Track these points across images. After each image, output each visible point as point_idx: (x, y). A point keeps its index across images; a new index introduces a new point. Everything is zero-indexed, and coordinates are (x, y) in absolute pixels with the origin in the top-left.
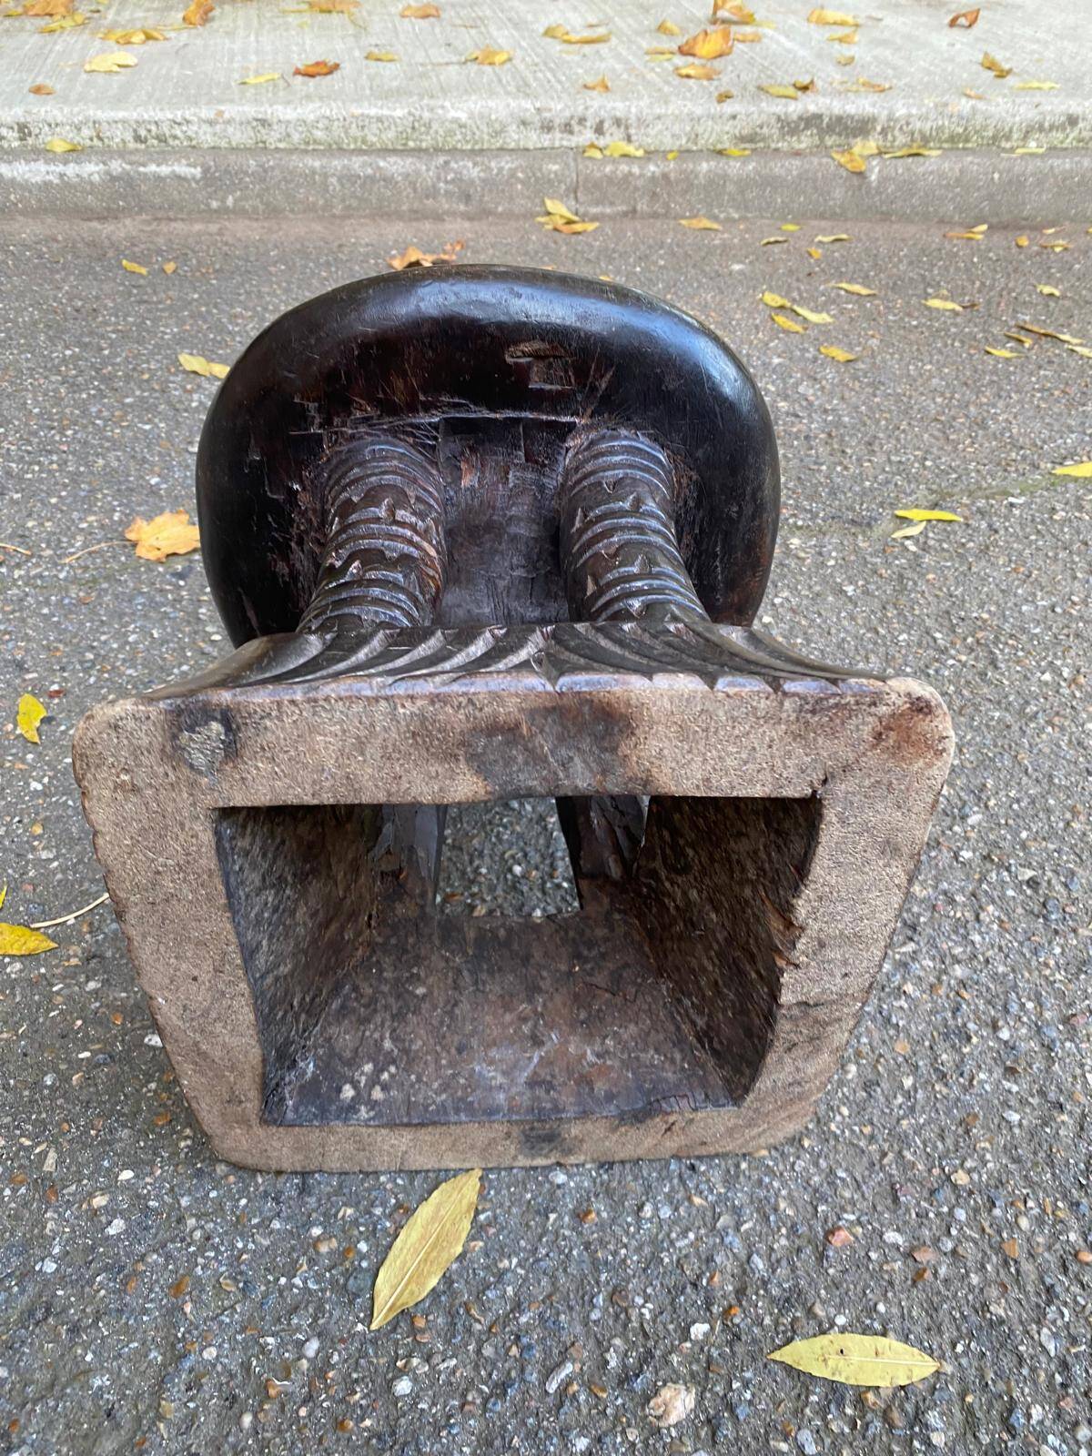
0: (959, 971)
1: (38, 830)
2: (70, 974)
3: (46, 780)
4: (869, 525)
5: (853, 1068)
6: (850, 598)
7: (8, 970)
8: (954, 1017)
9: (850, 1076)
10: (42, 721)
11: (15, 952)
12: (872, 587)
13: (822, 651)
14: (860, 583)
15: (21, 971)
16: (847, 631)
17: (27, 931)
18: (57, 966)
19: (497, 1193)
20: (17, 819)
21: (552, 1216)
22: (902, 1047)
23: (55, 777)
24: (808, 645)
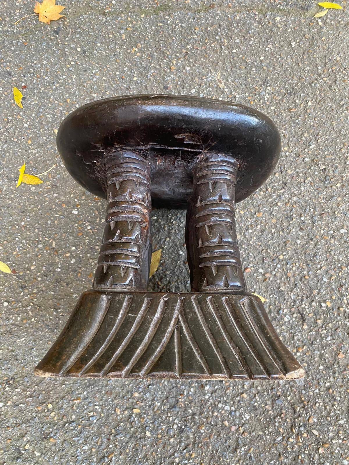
0: (295, 199)
1: (30, 142)
2: (48, 191)
3: (28, 123)
4: (307, 9)
5: (259, 226)
6: (293, 48)
7: (31, 189)
8: (290, 213)
9: (258, 229)
10: (22, 99)
11: (32, 184)
12: (302, 43)
13: (278, 74)
14: (298, 41)
15: (35, 189)
16: (289, 65)
17: (34, 177)
18: (45, 188)
19: (165, 256)
20: (23, 138)
21: (179, 262)
22: (274, 221)
23: (31, 121)
24: (274, 70)
